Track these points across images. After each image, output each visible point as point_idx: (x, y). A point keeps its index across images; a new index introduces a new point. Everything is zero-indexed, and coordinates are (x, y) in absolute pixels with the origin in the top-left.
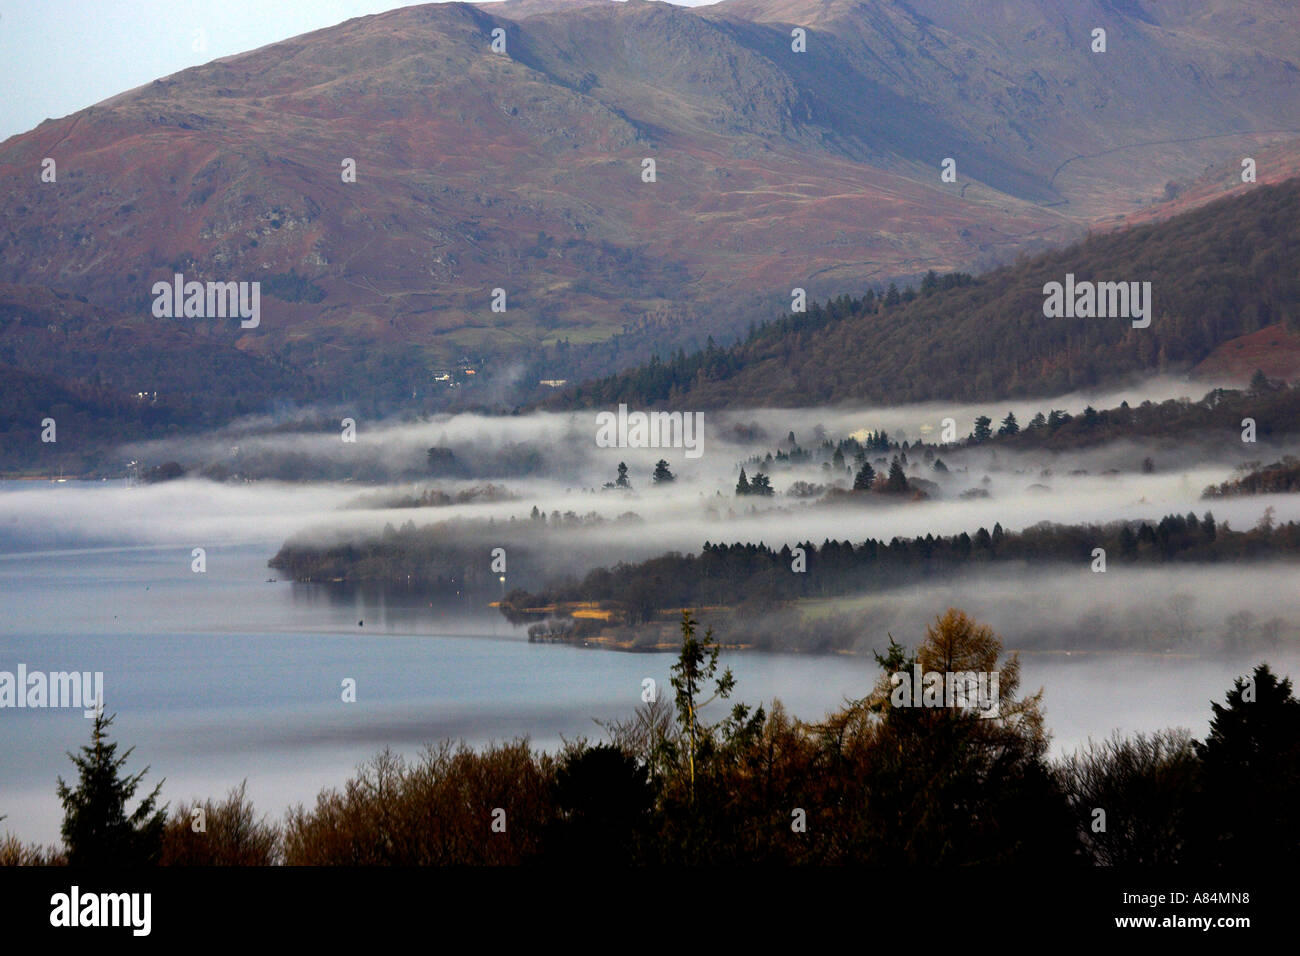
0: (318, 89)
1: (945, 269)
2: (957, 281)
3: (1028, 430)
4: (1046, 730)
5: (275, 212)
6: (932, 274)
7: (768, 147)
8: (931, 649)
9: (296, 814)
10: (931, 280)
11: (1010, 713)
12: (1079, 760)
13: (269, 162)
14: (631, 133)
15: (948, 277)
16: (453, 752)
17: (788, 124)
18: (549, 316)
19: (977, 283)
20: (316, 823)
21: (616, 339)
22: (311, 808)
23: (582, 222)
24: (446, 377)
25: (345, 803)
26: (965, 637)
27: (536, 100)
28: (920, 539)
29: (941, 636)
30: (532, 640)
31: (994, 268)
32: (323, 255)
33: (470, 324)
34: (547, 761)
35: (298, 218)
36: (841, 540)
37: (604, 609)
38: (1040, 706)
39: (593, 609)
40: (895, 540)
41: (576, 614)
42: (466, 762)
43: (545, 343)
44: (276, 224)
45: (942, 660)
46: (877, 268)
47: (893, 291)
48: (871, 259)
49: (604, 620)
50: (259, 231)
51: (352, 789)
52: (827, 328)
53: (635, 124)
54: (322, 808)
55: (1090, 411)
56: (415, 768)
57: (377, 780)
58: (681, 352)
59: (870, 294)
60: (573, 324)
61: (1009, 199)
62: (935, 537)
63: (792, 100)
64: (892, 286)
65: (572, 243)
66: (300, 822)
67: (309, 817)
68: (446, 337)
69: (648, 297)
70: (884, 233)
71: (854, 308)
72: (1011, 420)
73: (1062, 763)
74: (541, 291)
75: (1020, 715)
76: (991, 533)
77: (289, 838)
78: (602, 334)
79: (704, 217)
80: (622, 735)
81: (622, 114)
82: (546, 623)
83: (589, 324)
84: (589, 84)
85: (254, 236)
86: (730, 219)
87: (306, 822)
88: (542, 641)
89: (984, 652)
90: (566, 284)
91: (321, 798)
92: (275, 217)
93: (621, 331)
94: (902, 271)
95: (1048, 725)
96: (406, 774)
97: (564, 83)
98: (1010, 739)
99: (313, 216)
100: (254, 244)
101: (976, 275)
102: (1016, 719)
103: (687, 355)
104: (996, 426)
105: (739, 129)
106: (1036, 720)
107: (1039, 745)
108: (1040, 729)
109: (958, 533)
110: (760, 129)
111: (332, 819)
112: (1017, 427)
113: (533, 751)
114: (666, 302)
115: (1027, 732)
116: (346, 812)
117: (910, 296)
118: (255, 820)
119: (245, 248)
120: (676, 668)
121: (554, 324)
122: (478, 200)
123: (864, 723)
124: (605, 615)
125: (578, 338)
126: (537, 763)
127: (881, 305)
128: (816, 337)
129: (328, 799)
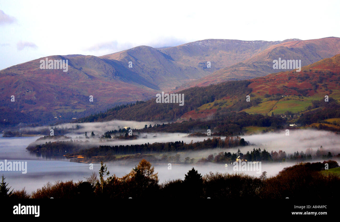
0: (35, 69)
1: (140, 100)
2: (142, 102)
3: (153, 127)
4: (158, 179)
5: (27, 89)
6: (138, 101)
7: (111, 80)
8: (140, 166)
9: (33, 193)
10: (138, 102)
11: (152, 176)
12: (164, 184)
13: (27, 82)
14: (88, 77)
15: (140, 102)
16: (60, 182)
17: (114, 76)
18: (74, 107)
19: (145, 103)
20: (37, 194)
21: (85, 111)
22: (36, 192)
23: (79, 92)
24: (56, 117)
25: (42, 191)
26: (145, 164)
27: (72, 71)
28: (135, 145)
29: (141, 163)
30: (71, 161)
31: (148, 100)
32: (36, 97)
33: (60, 109)
34: (76, 184)
35: (31, 90)
36: (122, 145)
37: (83, 156)
38: (157, 175)
39: (81, 156)
40: (131, 145)
41: (78, 157)
42: (62, 184)
43: (73, 112)
44: (28, 92)
45: (141, 167)
46: (128, 100)
47: (131, 104)
48: (128, 98)
49: (83, 158)
50: (25, 93)
51: (43, 188)
52: (120, 110)
53: (88, 75)
54: (38, 192)
55: (163, 124)
56: (53, 185)
57: (47, 187)
58: (96, 114)
59: (128, 104)
60: (78, 109)
61: (151, 89)
62: (138, 145)
63: (115, 72)
64: (131, 103)
65: (78, 95)
66: (34, 194)
67: (36, 193)
68: (56, 111)
69: (90, 104)
70: (130, 94)
71: (125, 106)
72: (150, 125)
73: (161, 184)
74: (72, 103)
75: (154, 176)
76: (147, 144)
77: (32, 196)
78: (82, 110)
79: (100, 91)
80: (88, 180)
81: (86, 74)
82: (73, 159)
83: (80, 109)
84: (80, 69)
85: (24, 93)
86: (104, 91)
87: (35, 194)
88: (72, 162)
89: (148, 166)
90: (77, 102)
91: (38, 190)
92: (27, 90)
93: (86, 110)
94: (133, 100)
95: (159, 178)
96: (52, 186)
97: (77, 69)
98: (153, 180)
99: (34, 90)
100: (24, 95)
101: (145, 101)
102: (154, 177)
103: (97, 114)
104: (148, 126)
105: (106, 77)
106: (157, 177)
107: (157, 181)
108: (157, 179)
109: (142, 144)
110: (109, 77)
111: (40, 193)
112: (151, 127)
113: (73, 182)
114: (94, 105)
115: (155, 179)
116: (42, 192)
117: (134, 105)
118: (27, 193)
119: (22, 96)
120: (100, 170)
121: (74, 109)
122: (62, 88)
123: (129, 178)
124: (83, 157)
125: (79, 111)
126: (74, 184)
127: (129, 106)
128: (118, 111)
129: (39, 190)
